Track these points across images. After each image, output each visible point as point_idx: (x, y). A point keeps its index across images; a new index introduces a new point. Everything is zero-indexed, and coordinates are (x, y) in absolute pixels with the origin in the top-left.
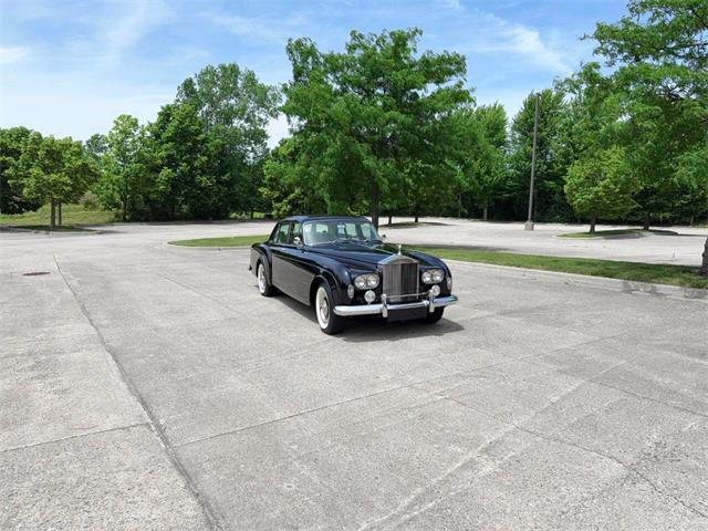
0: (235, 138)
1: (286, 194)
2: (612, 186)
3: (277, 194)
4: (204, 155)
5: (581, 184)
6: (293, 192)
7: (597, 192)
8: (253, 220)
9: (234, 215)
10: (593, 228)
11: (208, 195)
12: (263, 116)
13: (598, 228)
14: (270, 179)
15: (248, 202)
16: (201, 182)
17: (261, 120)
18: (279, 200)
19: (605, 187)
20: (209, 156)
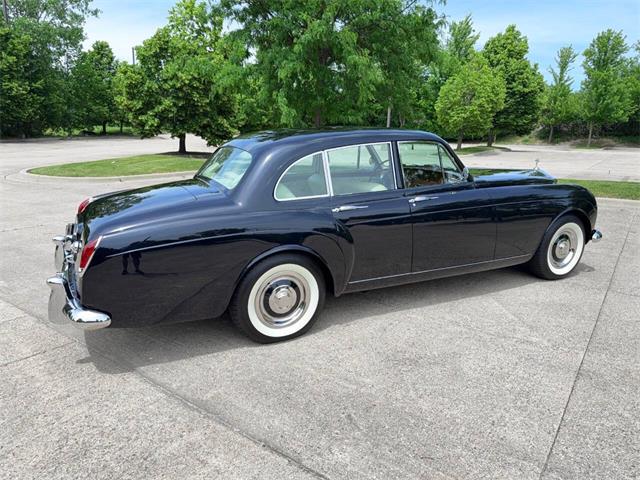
0: (46, 35)
1: (148, 106)
2: (486, 106)
3: (138, 105)
4: (10, 54)
5: (455, 104)
6: (160, 104)
7: (472, 112)
8: (71, 137)
9: (49, 131)
10: (459, 146)
11: (20, 106)
12: (77, 11)
13: (463, 146)
14: (130, 86)
15: (66, 116)
16: (11, 89)
17: (76, 17)
18: (142, 112)
19: (481, 106)
20: (17, 56)
